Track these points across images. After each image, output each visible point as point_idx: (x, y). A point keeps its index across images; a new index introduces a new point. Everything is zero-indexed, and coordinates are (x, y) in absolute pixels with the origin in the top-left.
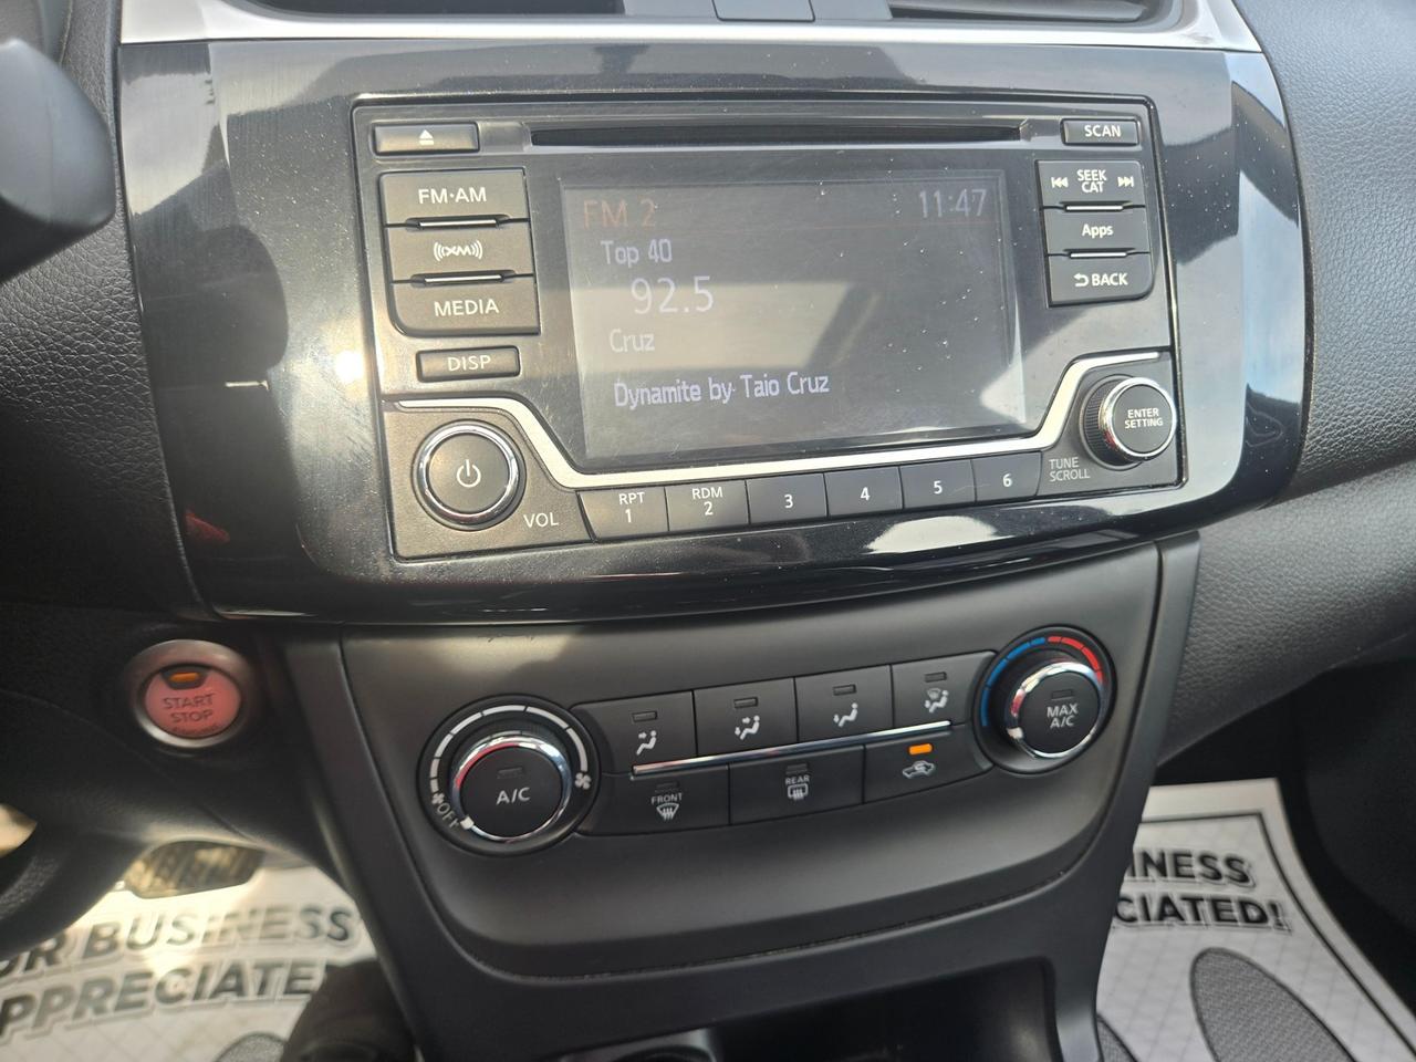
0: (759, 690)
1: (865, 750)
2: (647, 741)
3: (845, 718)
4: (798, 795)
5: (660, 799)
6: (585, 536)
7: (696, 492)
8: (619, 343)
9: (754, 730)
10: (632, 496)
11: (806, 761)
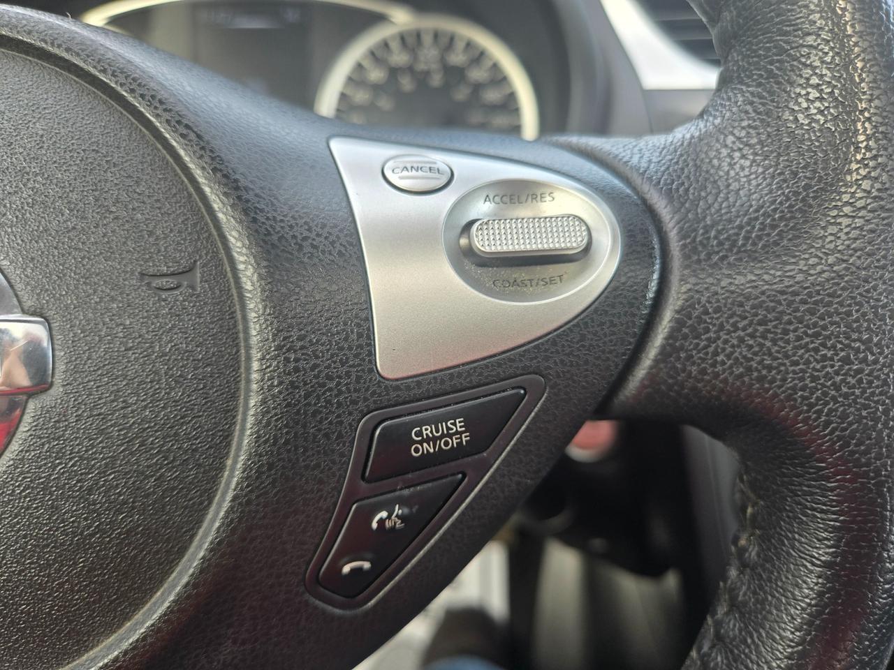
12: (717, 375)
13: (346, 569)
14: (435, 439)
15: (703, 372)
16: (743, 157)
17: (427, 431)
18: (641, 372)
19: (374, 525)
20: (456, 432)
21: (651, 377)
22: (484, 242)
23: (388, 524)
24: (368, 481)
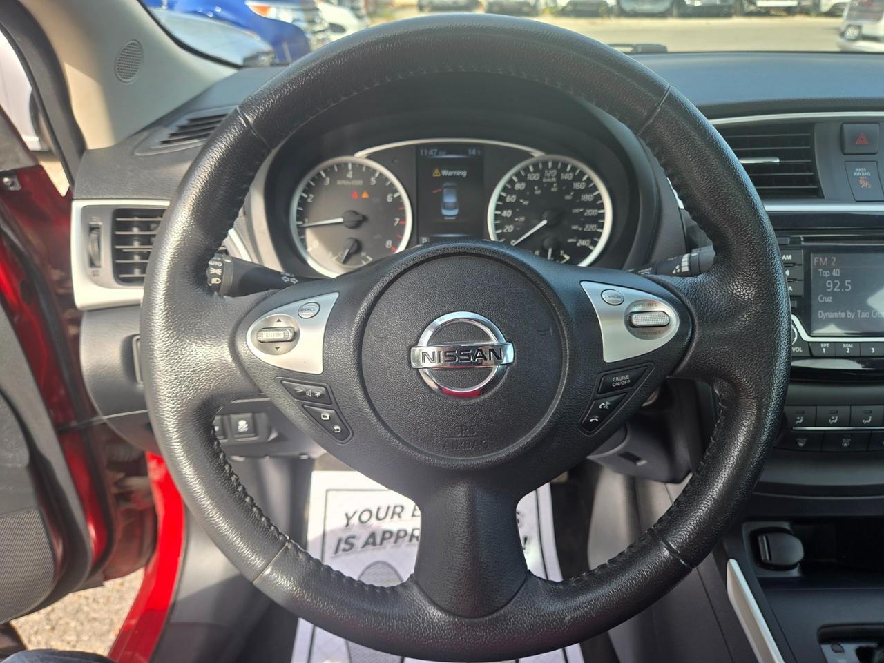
0: (839, 408)
1: (871, 433)
2: (799, 420)
3: (867, 421)
4: (846, 445)
5: (800, 439)
6: (809, 355)
7: (844, 345)
8: (821, 299)
9: (835, 421)
10: (825, 345)
11: (852, 434)
12: (709, 364)
13: (591, 421)
14: (620, 381)
15: (705, 363)
16: (721, 292)
17: (618, 379)
18: (685, 363)
19: (600, 407)
20: (625, 378)
21: (688, 365)
22: (636, 320)
23: (605, 407)
24: (599, 394)
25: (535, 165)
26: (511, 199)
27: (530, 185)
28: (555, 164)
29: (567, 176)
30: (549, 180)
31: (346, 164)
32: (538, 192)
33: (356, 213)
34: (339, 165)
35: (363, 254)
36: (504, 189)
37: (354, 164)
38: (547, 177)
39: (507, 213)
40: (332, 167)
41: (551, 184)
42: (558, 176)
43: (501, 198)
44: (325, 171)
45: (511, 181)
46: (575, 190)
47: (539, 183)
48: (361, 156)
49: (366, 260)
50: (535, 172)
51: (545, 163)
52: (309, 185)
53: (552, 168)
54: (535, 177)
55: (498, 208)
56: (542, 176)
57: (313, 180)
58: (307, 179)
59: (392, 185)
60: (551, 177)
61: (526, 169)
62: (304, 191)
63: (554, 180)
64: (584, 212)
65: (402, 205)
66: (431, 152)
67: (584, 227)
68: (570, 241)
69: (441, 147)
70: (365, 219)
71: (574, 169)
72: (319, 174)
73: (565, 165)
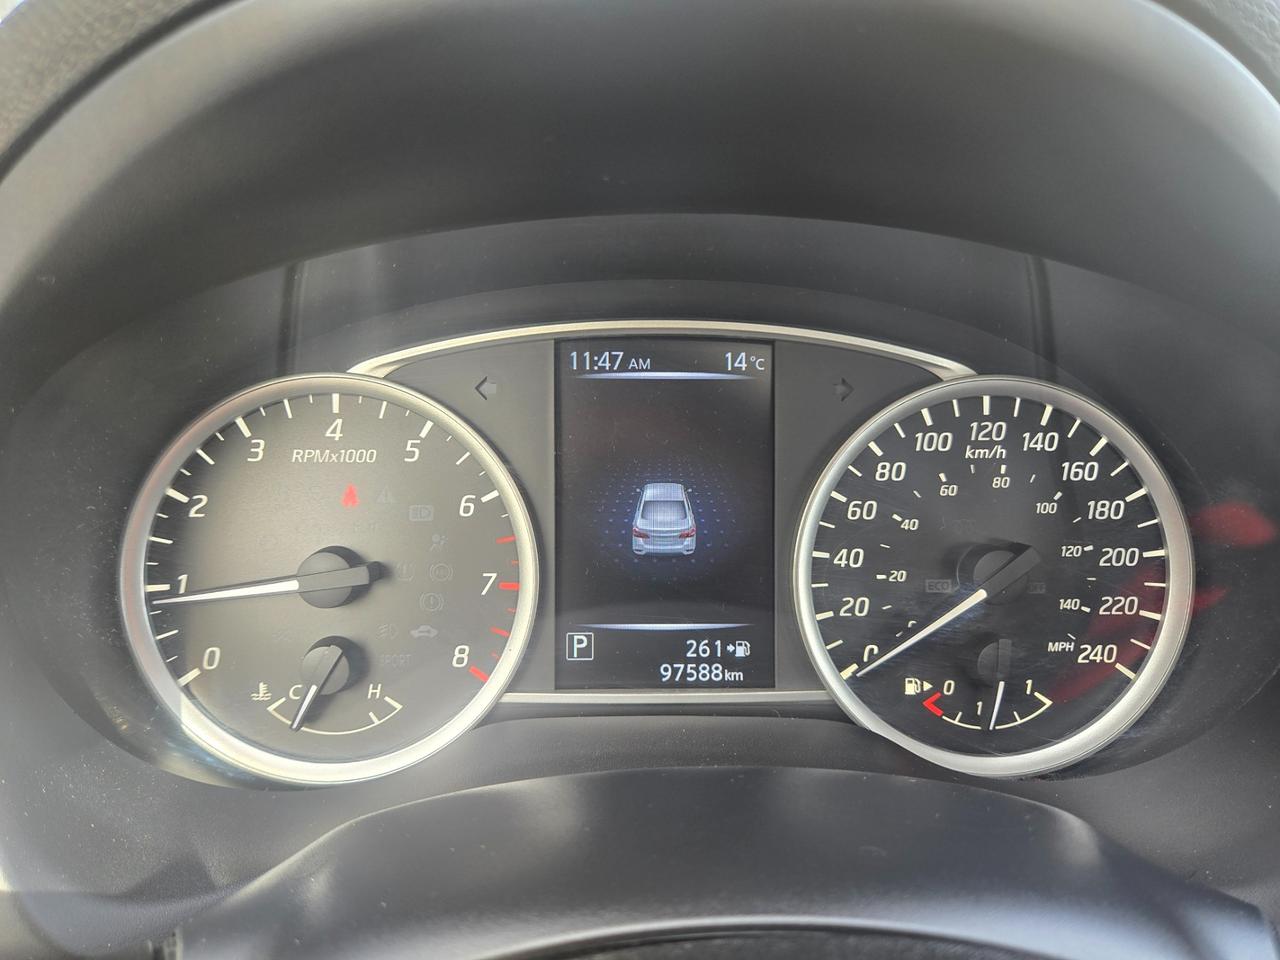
25: (940, 409)
26: (865, 511)
27: (925, 466)
28: (1002, 403)
29: (1041, 442)
30: (981, 452)
31: (324, 394)
32: (949, 491)
33: (351, 557)
34: (297, 397)
35: (373, 691)
36: (844, 483)
37: (348, 394)
38: (977, 445)
39: (849, 558)
40: (275, 404)
41: (989, 467)
42: (1013, 442)
43: (831, 510)
44: (250, 416)
45: (864, 458)
46: (1069, 487)
47: (952, 462)
48: (371, 370)
49: (383, 709)
50: (938, 428)
51: (971, 403)
52: (194, 462)
53: (993, 418)
54: (941, 442)
55: (821, 540)
56: (962, 439)
57: (210, 444)
58: (187, 442)
59: (475, 461)
60: (990, 445)
61: (912, 421)
62: (179, 483)
63: (1000, 451)
64: (1098, 554)
65: (509, 526)
66: (604, 360)
67: (1096, 604)
68: (1054, 647)
69: (634, 345)
70: (380, 572)
71: (1061, 420)
72: (229, 428)
73: (1033, 407)
